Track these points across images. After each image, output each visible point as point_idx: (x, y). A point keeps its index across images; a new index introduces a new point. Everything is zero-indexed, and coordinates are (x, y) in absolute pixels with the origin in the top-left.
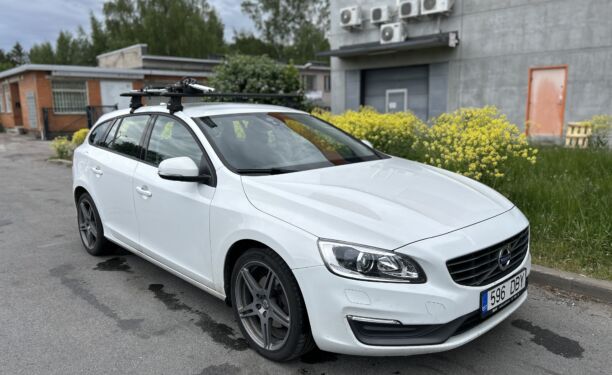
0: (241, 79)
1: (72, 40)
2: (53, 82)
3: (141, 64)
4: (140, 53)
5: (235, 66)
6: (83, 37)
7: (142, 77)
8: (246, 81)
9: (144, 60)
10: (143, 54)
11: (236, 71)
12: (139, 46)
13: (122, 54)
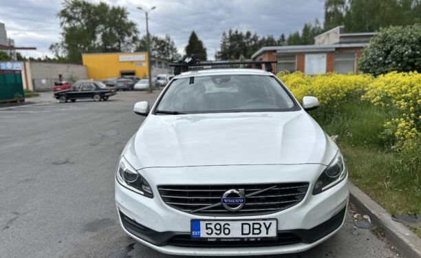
0: (388, 46)
1: (311, 28)
2: (277, 57)
3: (338, 40)
4: (339, 33)
5: (385, 36)
6: (318, 26)
7: (334, 50)
8: (392, 48)
9: (341, 37)
10: (341, 33)
11: (385, 40)
12: (338, 28)
13: (328, 34)
